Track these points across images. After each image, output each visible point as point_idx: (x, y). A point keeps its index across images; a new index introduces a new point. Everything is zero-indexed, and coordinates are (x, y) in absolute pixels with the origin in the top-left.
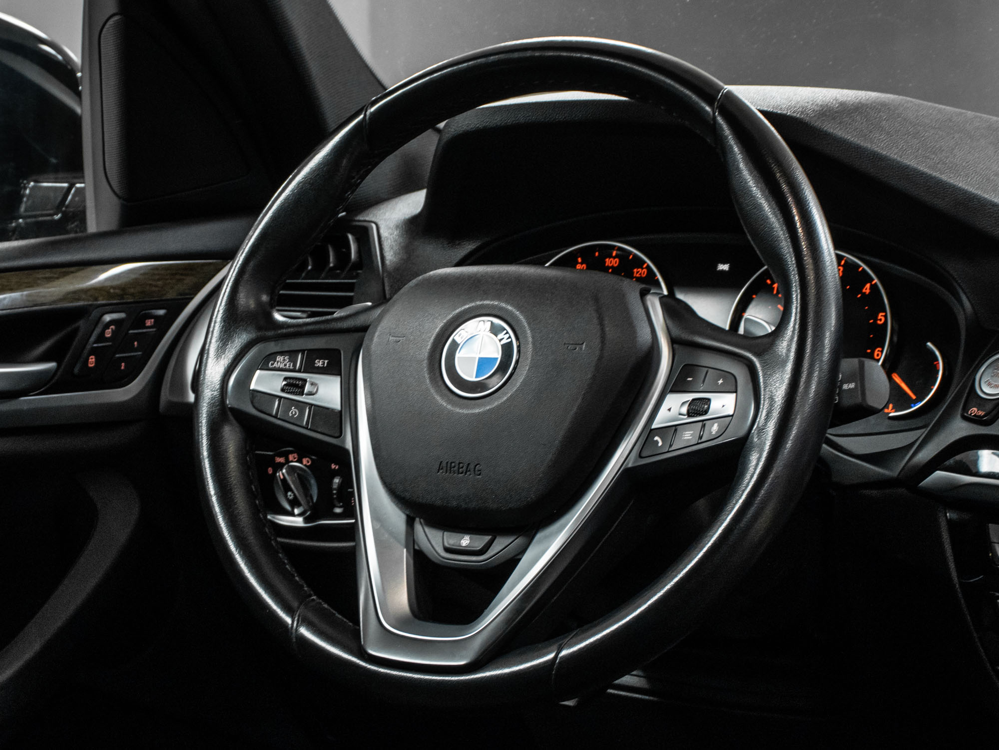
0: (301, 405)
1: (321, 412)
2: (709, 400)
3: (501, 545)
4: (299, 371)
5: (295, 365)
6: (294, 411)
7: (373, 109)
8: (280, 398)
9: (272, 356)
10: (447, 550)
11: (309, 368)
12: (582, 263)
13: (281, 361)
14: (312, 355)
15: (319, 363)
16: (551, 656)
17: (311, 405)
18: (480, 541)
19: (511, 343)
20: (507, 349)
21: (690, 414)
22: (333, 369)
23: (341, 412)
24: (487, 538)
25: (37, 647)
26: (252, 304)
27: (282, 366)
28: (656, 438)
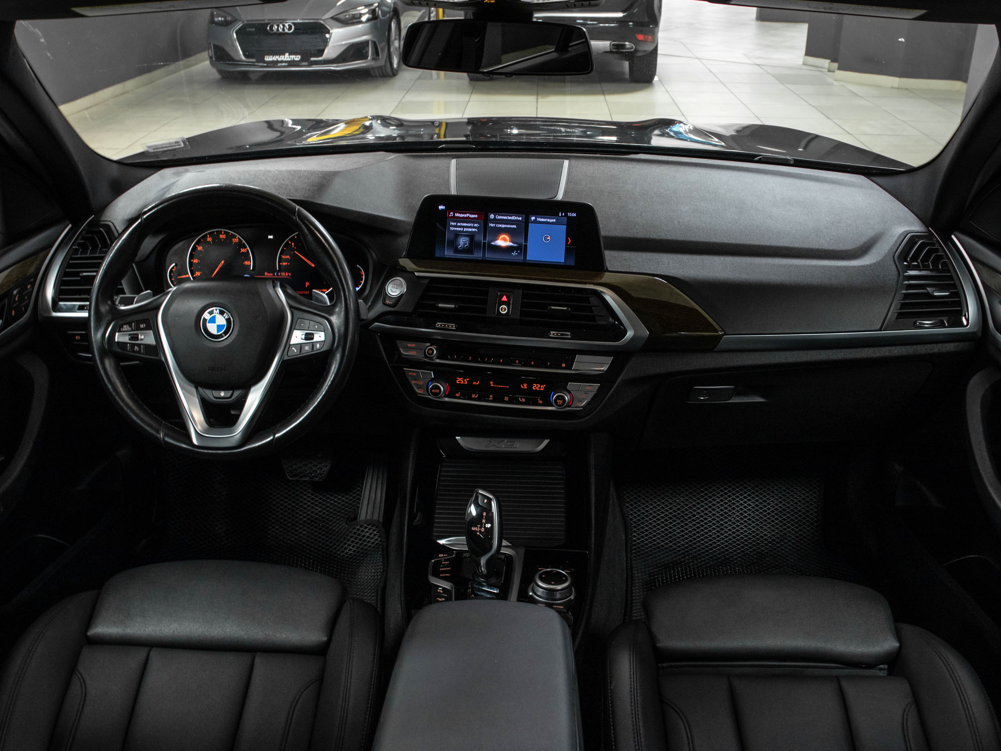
0: (139, 345)
1: (147, 347)
2: (313, 334)
3: (237, 393)
4: (134, 331)
5: (132, 328)
6: (136, 348)
7: (145, 217)
8: (129, 343)
9: (122, 326)
10: (215, 398)
11: (138, 329)
12: (210, 237)
13: (126, 328)
14: (138, 323)
15: (142, 326)
16: (272, 438)
17: (143, 344)
18: (229, 393)
19: (229, 319)
20: (228, 320)
21: (306, 339)
22: (148, 328)
23: (156, 345)
24: (231, 392)
25: (31, 445)
26: (107, 308)
27: (127, 330)
28: (293, 349)
